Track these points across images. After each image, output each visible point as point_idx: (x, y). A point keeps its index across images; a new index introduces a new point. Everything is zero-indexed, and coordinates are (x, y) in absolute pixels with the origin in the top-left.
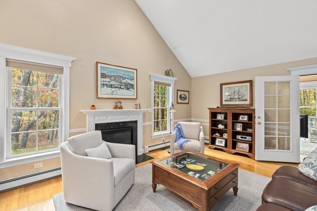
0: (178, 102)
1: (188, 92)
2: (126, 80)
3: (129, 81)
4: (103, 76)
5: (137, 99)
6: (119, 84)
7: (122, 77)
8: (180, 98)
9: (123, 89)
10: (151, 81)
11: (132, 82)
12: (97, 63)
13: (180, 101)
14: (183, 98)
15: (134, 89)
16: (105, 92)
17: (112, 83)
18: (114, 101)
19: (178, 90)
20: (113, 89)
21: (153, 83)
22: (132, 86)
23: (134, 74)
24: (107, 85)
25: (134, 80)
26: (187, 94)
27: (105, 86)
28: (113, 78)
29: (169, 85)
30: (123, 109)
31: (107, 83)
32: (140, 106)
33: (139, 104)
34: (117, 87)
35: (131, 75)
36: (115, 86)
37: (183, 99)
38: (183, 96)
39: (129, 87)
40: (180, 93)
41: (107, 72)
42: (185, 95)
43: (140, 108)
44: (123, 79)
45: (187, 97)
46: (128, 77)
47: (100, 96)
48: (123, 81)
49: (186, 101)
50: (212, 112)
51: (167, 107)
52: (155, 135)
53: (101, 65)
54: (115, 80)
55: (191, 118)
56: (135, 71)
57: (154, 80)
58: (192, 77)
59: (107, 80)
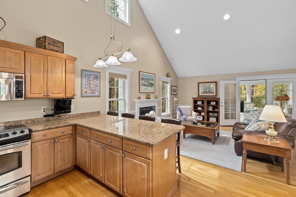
1: (177, 87)
3: (152, 81)
4: (142, 79)
5: (155, 92)
6: (148, 83)
7: (149, 79)
9: (149, 86)
10: (160, 81)
13: (173, 93)
14: (174, 91)
15: (154, 86)
16: (143, 88)
17: (145, 83)
18: (146, 94)
19: (172, 86)
20: (146, 87)
21: (161, 82)
22: (153, 84)
24: (143, 85)
25: (154, 81)
26: (176, 88)
28: (145, 80)
29: (167, 83)
31: (143, 83)
33: (157, 96)
34: (147, 86)
35: (153, 78)
38: (174, 90)
39: (152, 85)
41: (144, 77)
42: (175, 89)
43: (157, 98)
44: (150, 81)
45: (176, 91)
46: (151, 79)
47: (141, 91)
48: (150, 82)
49: (176, 93)
50: (194, 100)
51: (166, 97)
52: (162, 115)
53: (141, 73)
54: (146, 81)
55: (178, 104)
56: (154, 75)
57: (162, 80)
58: (178, 77)
59: (144, 81)
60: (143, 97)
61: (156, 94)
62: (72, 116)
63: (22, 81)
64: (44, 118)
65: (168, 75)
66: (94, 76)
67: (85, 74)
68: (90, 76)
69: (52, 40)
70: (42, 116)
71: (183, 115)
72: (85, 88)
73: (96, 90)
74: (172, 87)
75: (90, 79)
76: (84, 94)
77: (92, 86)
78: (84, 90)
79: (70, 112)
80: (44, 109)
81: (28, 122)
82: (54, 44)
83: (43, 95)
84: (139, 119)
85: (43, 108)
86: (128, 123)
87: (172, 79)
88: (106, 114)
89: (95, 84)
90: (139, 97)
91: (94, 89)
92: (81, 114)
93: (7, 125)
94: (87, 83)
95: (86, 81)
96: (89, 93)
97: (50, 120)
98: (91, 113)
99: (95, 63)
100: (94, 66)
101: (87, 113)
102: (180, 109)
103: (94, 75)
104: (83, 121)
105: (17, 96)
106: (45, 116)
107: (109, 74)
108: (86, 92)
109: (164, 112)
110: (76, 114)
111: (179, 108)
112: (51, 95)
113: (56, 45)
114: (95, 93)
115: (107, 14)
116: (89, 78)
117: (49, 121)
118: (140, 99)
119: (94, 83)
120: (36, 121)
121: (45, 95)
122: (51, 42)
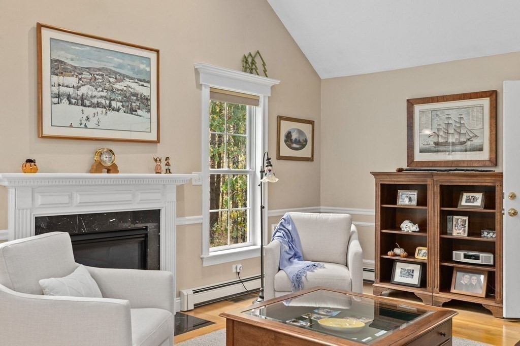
0: (282, 154)
1: (312, 123)
2: (127, 82)
3: (134, 85)
4: (61, 68)
5: (158, 141)
6: (104, 93)
7: (116, 73)
8: (286, 141)
9: (118, 110)
10: (199, 86)
11: (143, 91)
12: (40, 26)
13: (286, 151)
14: (297, 141)
15: (149, 111)
17: (84, 90)
18: (91, 147)
19: (280, 118)
20: (89, 111)
21: (206, 93)
22: (145, 101)
24: (69, 97)
25: (149, 83)
26: (306, 128)
27: (65, 101)
28: (86, 76)
29: (252, 101)
30: (117, 172)
31: (71, 91)
32: (168, 165)
33: (167, 158)
34: (98, 105)
36: (94, 101)
37: (294, 146)
38: (294, 136)
39: (135, 103)
40: (286, 126)
42: (300, 132)
44: (118, 81)
45: (306, 141)
47: (48, 130)
48: (118, 86)
49: (305, 152)
51: (248, 169)
52: (211, 254)
53: (49, 34)
54: (92, 82)
56: (153, 56)
57: (208, 84)
59: (71, 80)
61: (161, 151)
65: (249, 65)
74: (282, 122)
87: (277, 82)
90: (29, 161)
118: (35, 172)
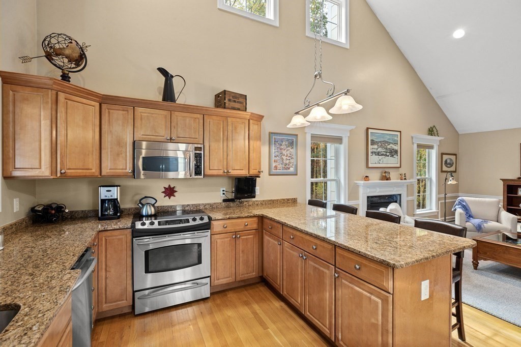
0: (443, 170)
1: (455, 155)
2: (391, 145)
3: (393, 146)
4: (373, 143)
5: (400, 167)
6: (384, 150)
7: (388, 142)
8: (445, 164)
9: (388, 156)
10: (413, 143)
11: (395, 147)
12: (368, 129)
13: (445, 168)
14: (449, 164)
15: (397, 156)
16: (374, 160)
17: (379, 150)
18: (381, 170)
19: (442, 154)
20: (381, 157)
21: (415, 146)
22: (396, 152)
23: (398, 138)
24: (375, 153)
25: (397, 144)
26: (453, 158)
27: (374, 154)
28: (380, 144)
29: (431, 147)
30: (390, 180)
31: (375, 150)
32: (405, 176)
33: (405, 174)
34: (383, 155)
35: (396, 138)
36: (382, 153)
37: (448, 166)
38: (448, 161)
39: (393, 153)
40: (445, 157)
41: (375, 138)
42: (451, 160)
43: (405, 179)
44: (389, 145)
45: (453, 163)
46: (392, 142)
47: (370, 165)
48: (388, 147)
49: (453, 169)
50: (508, 185)
51: (427, 176)
52: (417, 213)
53: (370, 131)
54: (381, 146)
55: (458, 192)
56: (399, 133)
57: (416, 142)
58: (460, 133)
59: (376, 147)
60: (375, 177)
61: (402, 171)
62: (257, 203)
63: (201, 154)
64: (224, 203)
65: (431, 132)
66: (287, 142)
67: (275, 138)
68: (282, 142)
69: (233, 95)
70: (220, 201)
71: (472, 217)
72: (275, 161)
73: (291, 164)
74: (444, 156)
75: (282, 147)
76: (274, 171)
77: (284, 158)
78: (274, 165)
79: (254, 197)
80: (223, 191)
81: (207, 207)
82: (235, 100)
83: (222, 171)
84: (366, 216)
85: (222, 189)
86: (345, 222)
87: (443, 138)
88: (306, 204)
89: (289, 155)
90: (366, 177)
91: (288, 162)
92: (269, 201)
93: (187, 208)
94: (277, 153)
95: (276, 150)
96: (280, 170)
97: (231, 207)
98: (284, 200)
99: (290, 122)
100: (288, 126)
101: (278, 200)
102: (464, 204)
103: (288, 140)
104: (272, 211)
105: (196, 174)
106: (225, 201)
107: (311, 136)
108: (276, 167)
109: (422, 208)
110: (262, 201)
111: (463, 201)
112: (232, 171)
113: (237, 100)
114: (289, 168)
115: (307, 37)
116: (281, 145)
117: (229, 207)
118: (368, 180)
119: (288, 152)
120: (215, 206)
121: (224, 172)
122: (231, 98)
